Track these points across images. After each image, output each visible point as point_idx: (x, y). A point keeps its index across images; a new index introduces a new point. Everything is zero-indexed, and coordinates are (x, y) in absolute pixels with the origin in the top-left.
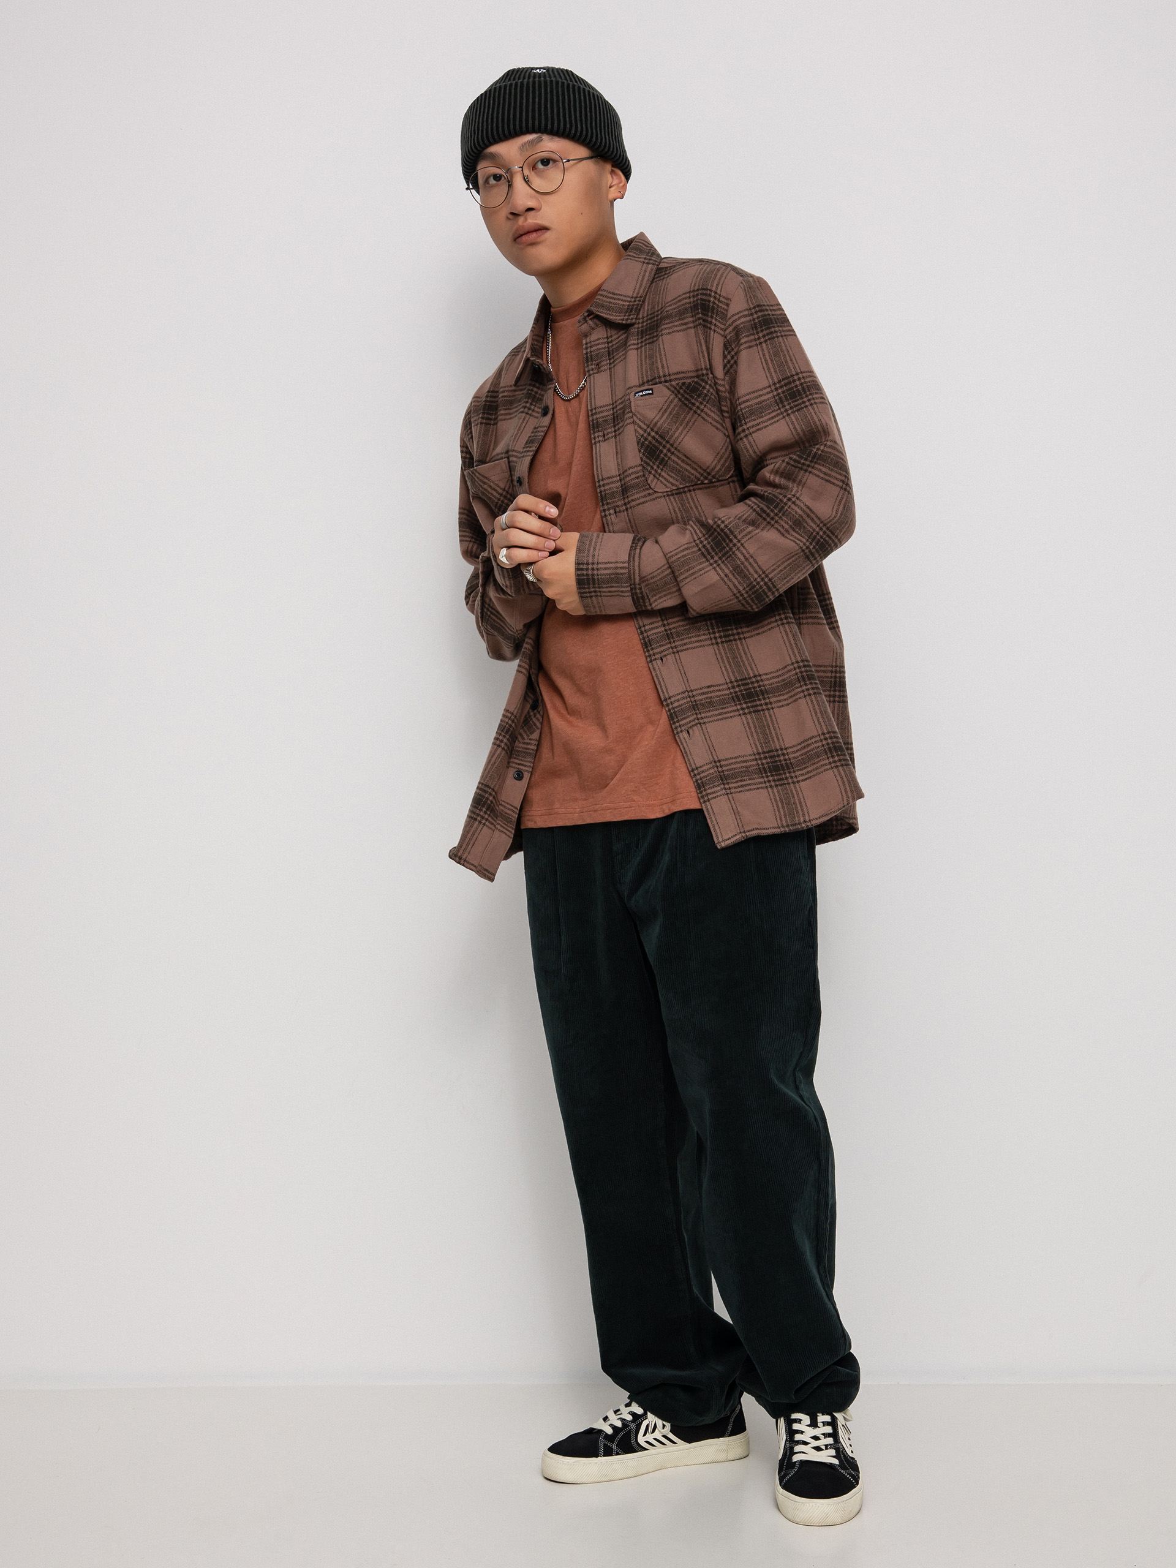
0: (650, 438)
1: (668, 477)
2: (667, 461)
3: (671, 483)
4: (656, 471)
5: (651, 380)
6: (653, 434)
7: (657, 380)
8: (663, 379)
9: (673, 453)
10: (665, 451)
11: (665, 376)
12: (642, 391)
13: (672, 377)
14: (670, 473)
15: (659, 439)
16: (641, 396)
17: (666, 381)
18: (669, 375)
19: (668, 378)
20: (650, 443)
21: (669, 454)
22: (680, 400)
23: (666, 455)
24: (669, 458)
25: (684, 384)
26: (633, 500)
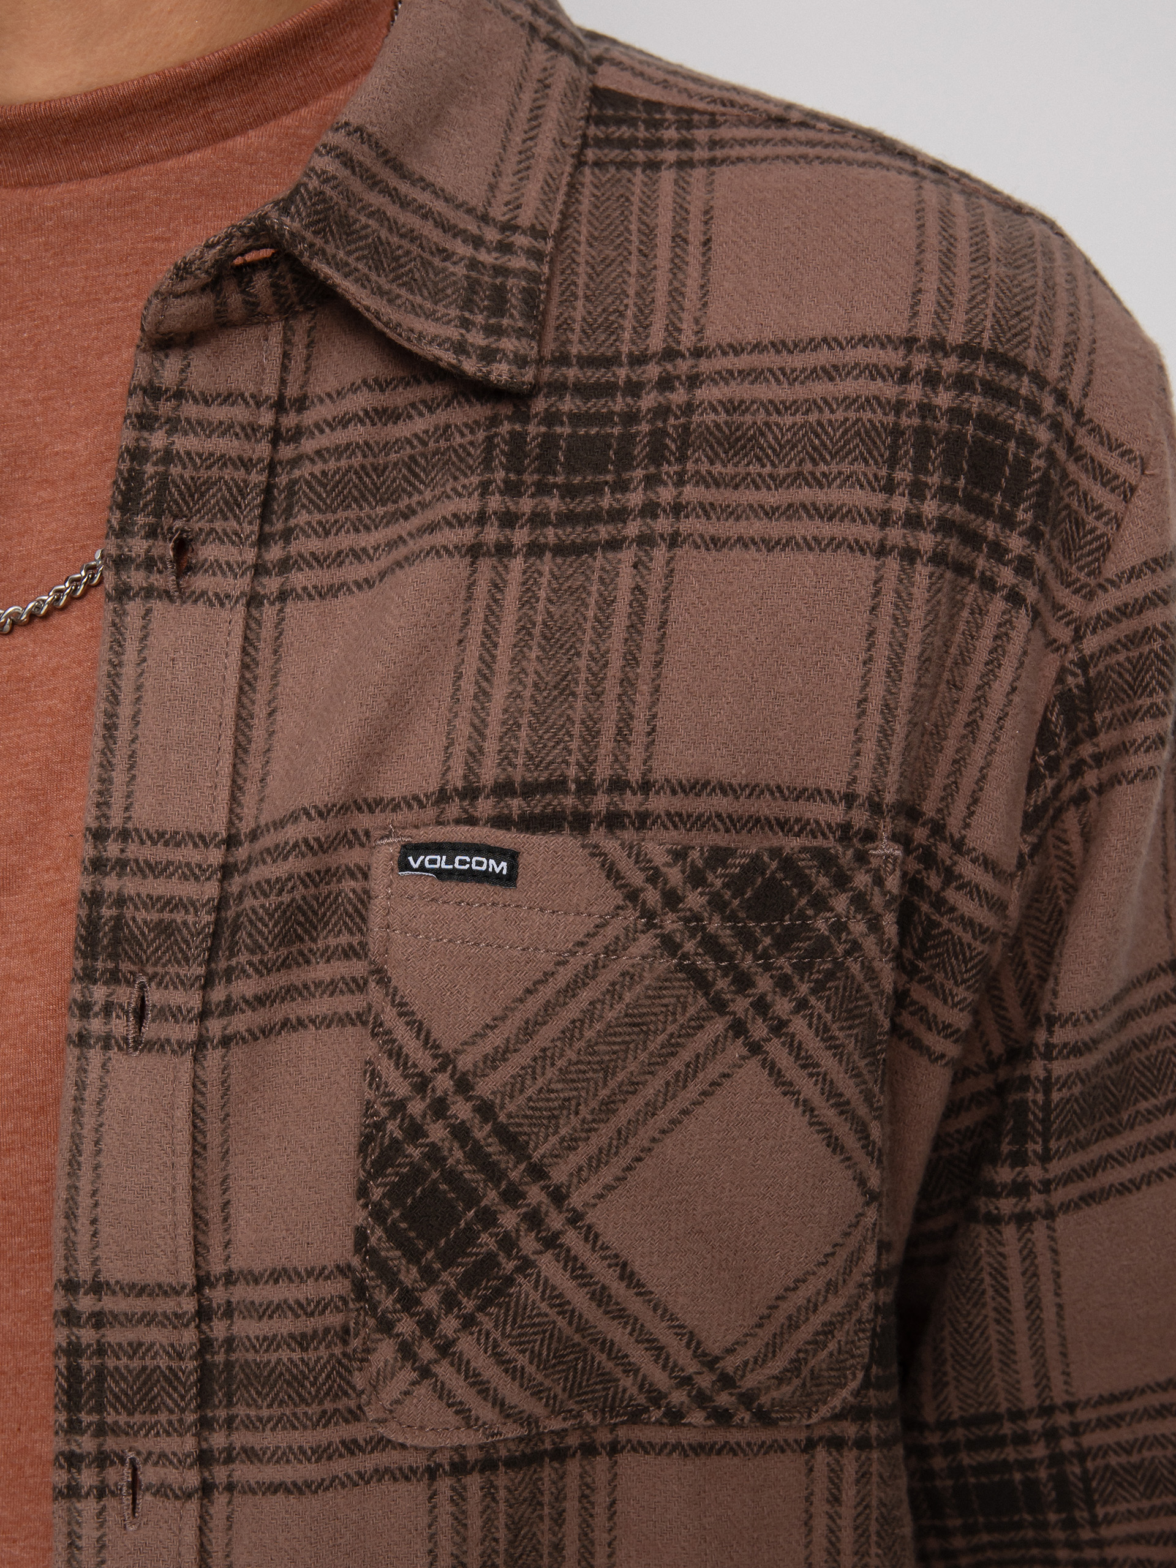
0: (437, 1132)
1: (491, 1372)
2: (509, 1281)
3: (499, 1404)
4: (428, 1325)
5: (529, 790)
6: (462, 1110)
7: (569, 801)
8: (601, 803)
9: (551, 1242)
10: (509, 1219)
11: (618, 785)
12: (450, 849)
13: (659, 803)
14: (512, 1352)
15: (493, 1148)
16: (440, 873)
17: (614, 821)
18: (646, 787)
19: (631, 803)
20: (434, 1155)
21: (529, 1244)
22: (669, 945)
23: (508, 1243)
24: (526, 1265)
25: (719, 856)
26: (251, 1455)
